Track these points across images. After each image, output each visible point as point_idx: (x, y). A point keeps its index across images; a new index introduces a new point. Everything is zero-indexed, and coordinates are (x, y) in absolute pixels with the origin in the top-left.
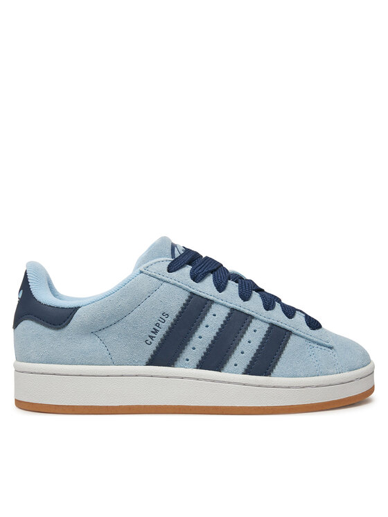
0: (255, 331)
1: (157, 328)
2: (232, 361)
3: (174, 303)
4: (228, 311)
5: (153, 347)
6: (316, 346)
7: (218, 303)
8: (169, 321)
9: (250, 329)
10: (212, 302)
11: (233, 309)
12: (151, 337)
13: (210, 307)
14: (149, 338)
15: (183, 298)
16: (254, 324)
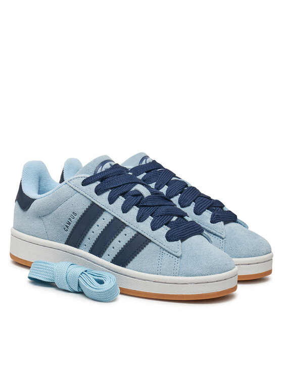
0: (126, 235)
1: (69, 221)
2: (107, 252)
3: (81, 207)
4: (112, 218)
5: (68, 233)
6: (167, 253)
7: (107, 212)
8: (77, 217)
9: (123, 233)
10: (104, 210)
11: (115, 218)
12: (67, 227)
13: (102, 213)
14: (65, 227)
15: (87, 204)
16: (126, 230)
